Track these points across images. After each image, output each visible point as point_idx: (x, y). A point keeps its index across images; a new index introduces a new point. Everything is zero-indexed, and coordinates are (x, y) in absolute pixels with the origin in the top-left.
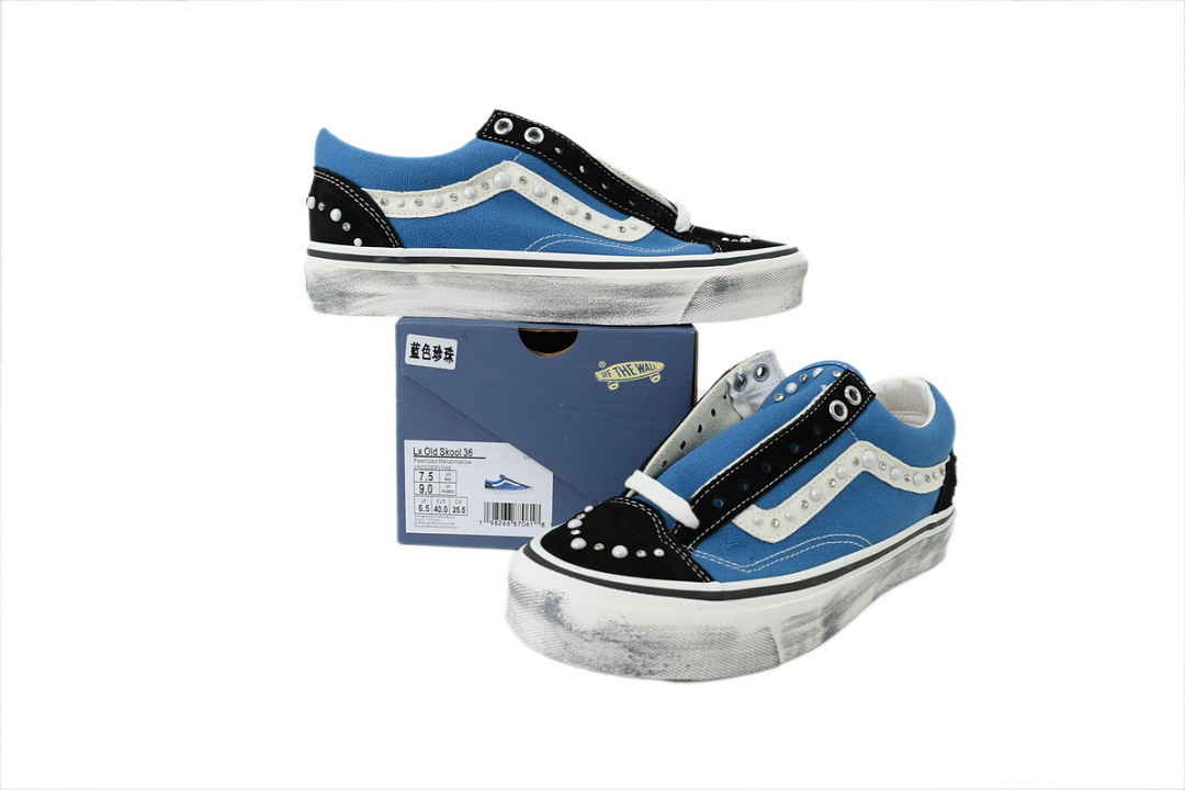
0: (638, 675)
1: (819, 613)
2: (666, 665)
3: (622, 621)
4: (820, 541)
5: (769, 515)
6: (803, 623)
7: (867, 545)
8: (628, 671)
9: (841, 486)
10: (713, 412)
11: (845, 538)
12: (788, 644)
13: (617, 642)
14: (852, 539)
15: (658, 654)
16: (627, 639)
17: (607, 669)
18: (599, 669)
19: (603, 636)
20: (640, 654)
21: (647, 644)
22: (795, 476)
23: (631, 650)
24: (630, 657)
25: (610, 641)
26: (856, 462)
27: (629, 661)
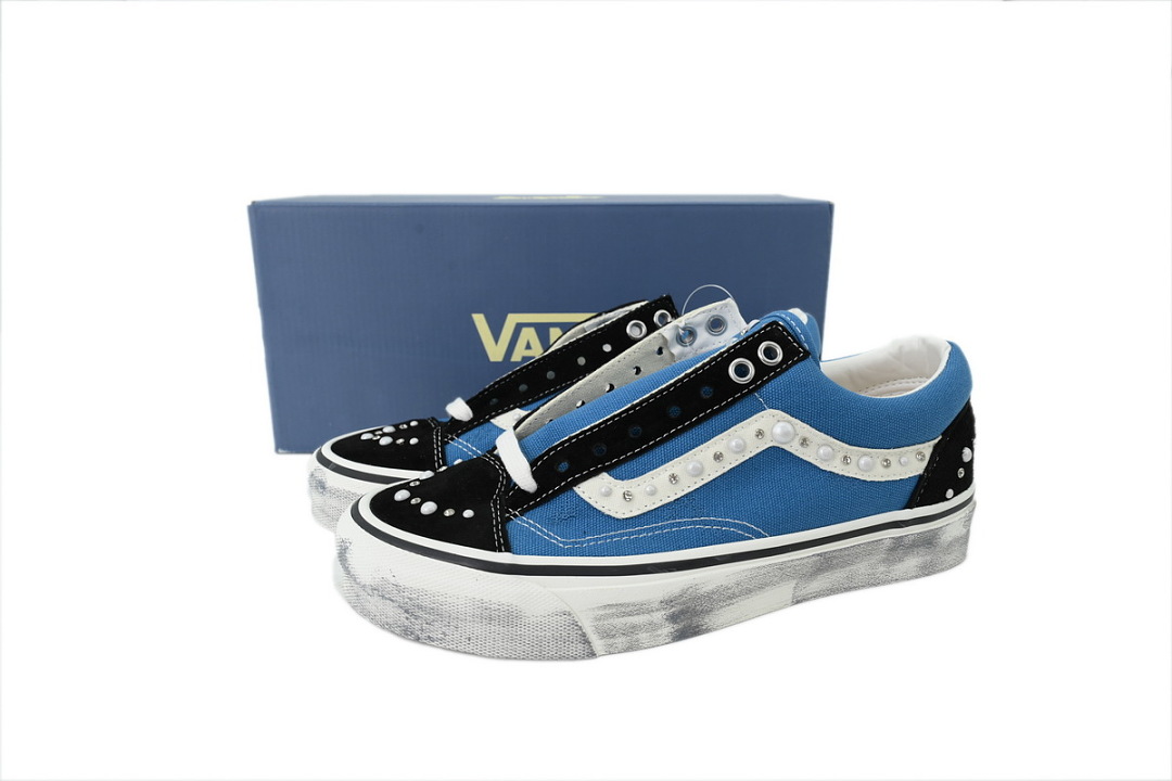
0: (417, 639)
1: (656, 605)
2: (444, 633)
3: (392, 580)
4: (687, 523)
5: (620, 486)
6: (625, 614)
7: (759, 536)
8: (407, 633)
9: (732, 462)
10: (638, 370)
11: (727, 524)
12: (606, 634)
13: (392, 601)
14: (735, 525)
15: (433, 621)
16: (400, 600)
17: (386, 626)
18: (382, 627)
19: (379, 591)
20: (416, 618)
21: (420, 607)
22: (669, 445)
23: (407, 611)
24: (407, 618)
25: (386, 599)
26: (760, 433)
27: (407, 623)
